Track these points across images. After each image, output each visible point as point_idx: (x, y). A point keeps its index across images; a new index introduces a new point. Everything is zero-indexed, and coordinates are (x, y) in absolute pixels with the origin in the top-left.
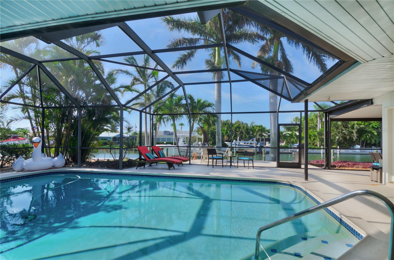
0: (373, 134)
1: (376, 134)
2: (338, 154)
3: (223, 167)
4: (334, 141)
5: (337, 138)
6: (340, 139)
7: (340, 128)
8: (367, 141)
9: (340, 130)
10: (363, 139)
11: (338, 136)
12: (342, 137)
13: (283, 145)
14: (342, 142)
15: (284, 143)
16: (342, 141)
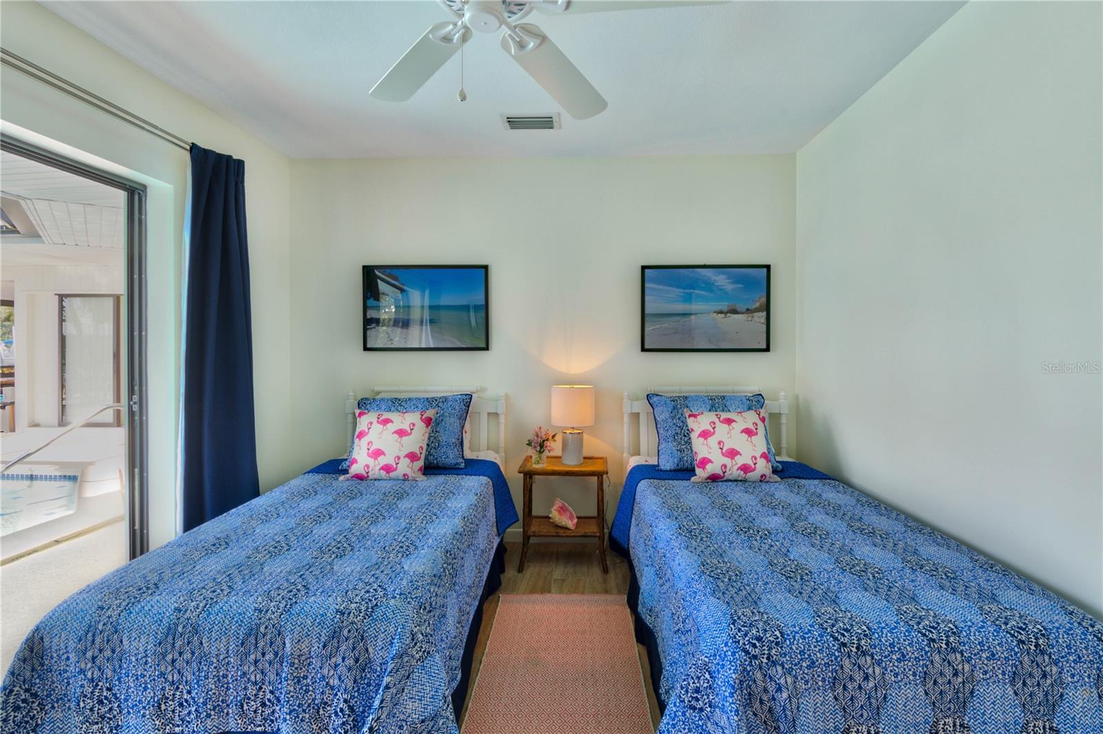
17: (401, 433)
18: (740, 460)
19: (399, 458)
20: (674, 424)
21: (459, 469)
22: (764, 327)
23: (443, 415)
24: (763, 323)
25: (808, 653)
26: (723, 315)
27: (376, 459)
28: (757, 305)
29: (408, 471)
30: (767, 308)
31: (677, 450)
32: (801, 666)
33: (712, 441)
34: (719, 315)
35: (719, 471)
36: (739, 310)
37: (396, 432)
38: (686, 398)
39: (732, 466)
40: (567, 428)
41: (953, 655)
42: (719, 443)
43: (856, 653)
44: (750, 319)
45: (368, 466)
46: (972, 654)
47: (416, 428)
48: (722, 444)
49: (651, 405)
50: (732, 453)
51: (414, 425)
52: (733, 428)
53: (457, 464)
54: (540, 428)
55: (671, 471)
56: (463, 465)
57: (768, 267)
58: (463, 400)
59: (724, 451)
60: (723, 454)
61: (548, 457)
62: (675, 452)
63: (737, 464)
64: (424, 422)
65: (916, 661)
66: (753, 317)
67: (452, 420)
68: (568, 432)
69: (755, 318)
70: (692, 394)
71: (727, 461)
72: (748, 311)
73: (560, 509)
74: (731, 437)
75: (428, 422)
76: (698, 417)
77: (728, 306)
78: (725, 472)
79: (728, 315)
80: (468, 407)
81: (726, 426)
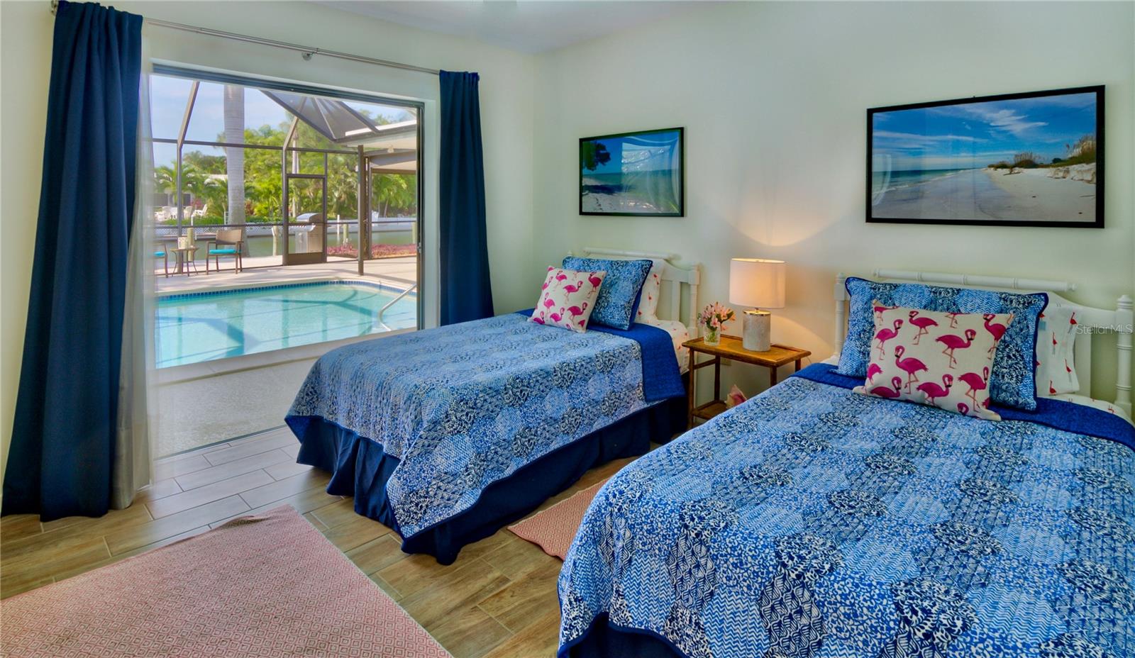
0: (399, 186)
1: (404, 186)
2: (338, 233)
3: (167, 277)
4: (330, 204)
5: (336, 194)
6: (342, 199)
7: (341, 171)
8: (390, 202)
9: (342, 177)
10: (383, 197)
11: (337, 189)
12: (345, 192)
13: (201, 215)
14: (345, 206)
15: (205, 208)
16: (346, 201)
17: (570, 289)
18: (922, 377)
19: (564, 310)
20: (865, 318)
21: (622, 330)
22: (1092, 188)
23: (618, 278)
24: (1089, 182)
25: (652, 519)
26: (1006, 171)
27: (548, 307)
28: (1077, 152)
29: (569, 322)
30: (1098, 155)
31: (860, 352)
32: (642, 528)
33: (890, 344)
34: (999, 170)
35: (888, 384)
36: (1038, 161)
37: (566, 288)
38: (896, 286)
39: (910, 382)
40: (750, 309)
41: (800, 591)
42: (898, 349)
43: (694, 538)
44: (1061, 174)
45: (543, 313)
46: (826, 600)
47: (583, 286)
48: (901, 350)
49: (848, 291)
50: (913, 366)
51: (582, 283)
52: (927, 333)
53: (621, 325)
54: (717, 303)
55: (847, 376)
56: (626, 328)
57: (1100, 91)
58: (642, 266)
59: (901, 360)
60: (898, 364)
61: (722, 336)
62: (857, 354)
63: (917, 381)
64: (592, 282)
65: (754, 576)
66: (1068, 172)
67: (625, 283)
68: (748, 312)
69: (1073, 174)
70: (909, 283)
71: (903, 374)
72: (1057, 162)
73: (737, 397)
74: (917, 344)
75: (595, 282)
76: (884, 312)
77: (1016, 156)
78: (899, 388)
79: (1017, 170)
80: (647, 274)
81: (916, 329)
